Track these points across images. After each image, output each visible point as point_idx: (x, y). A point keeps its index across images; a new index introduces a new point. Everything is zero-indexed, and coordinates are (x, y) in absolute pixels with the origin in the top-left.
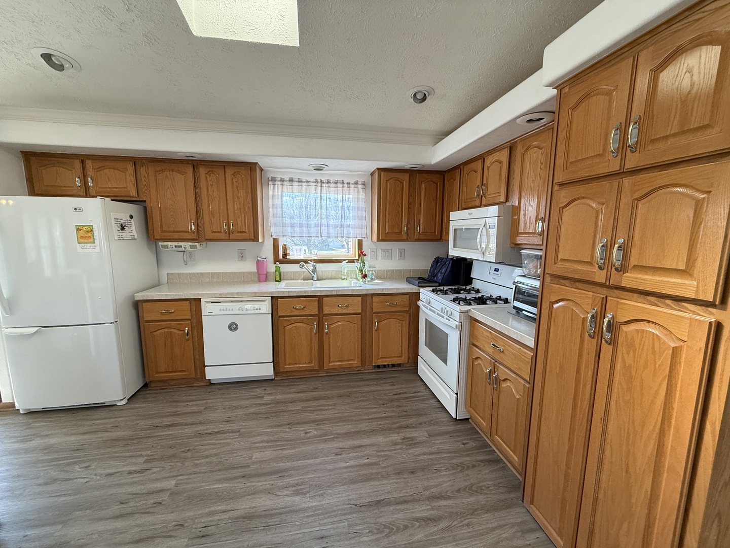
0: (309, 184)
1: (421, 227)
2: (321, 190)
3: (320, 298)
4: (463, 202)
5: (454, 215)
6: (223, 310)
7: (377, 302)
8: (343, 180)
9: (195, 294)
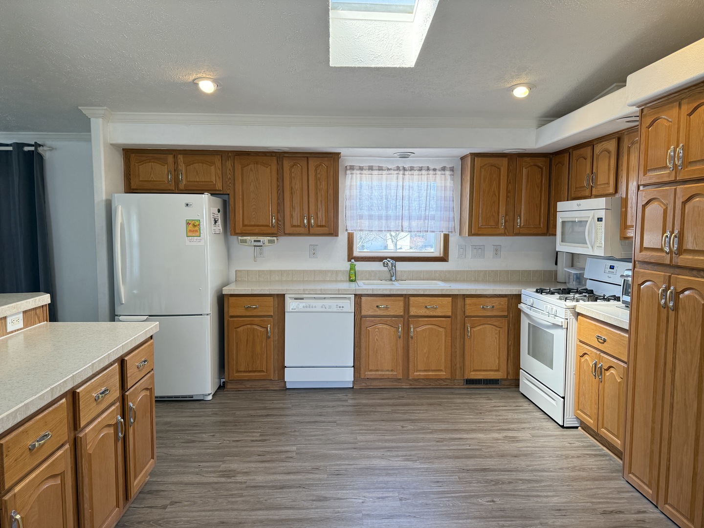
0: (390, 172)
1: (522, 219)
2: (403, 179)
3: (406, 298)
4: (573, 191)
5: (561, 206)
6: (306, 307)
7: (470, 305)
8: (428, 167)
9: (279, 289)
